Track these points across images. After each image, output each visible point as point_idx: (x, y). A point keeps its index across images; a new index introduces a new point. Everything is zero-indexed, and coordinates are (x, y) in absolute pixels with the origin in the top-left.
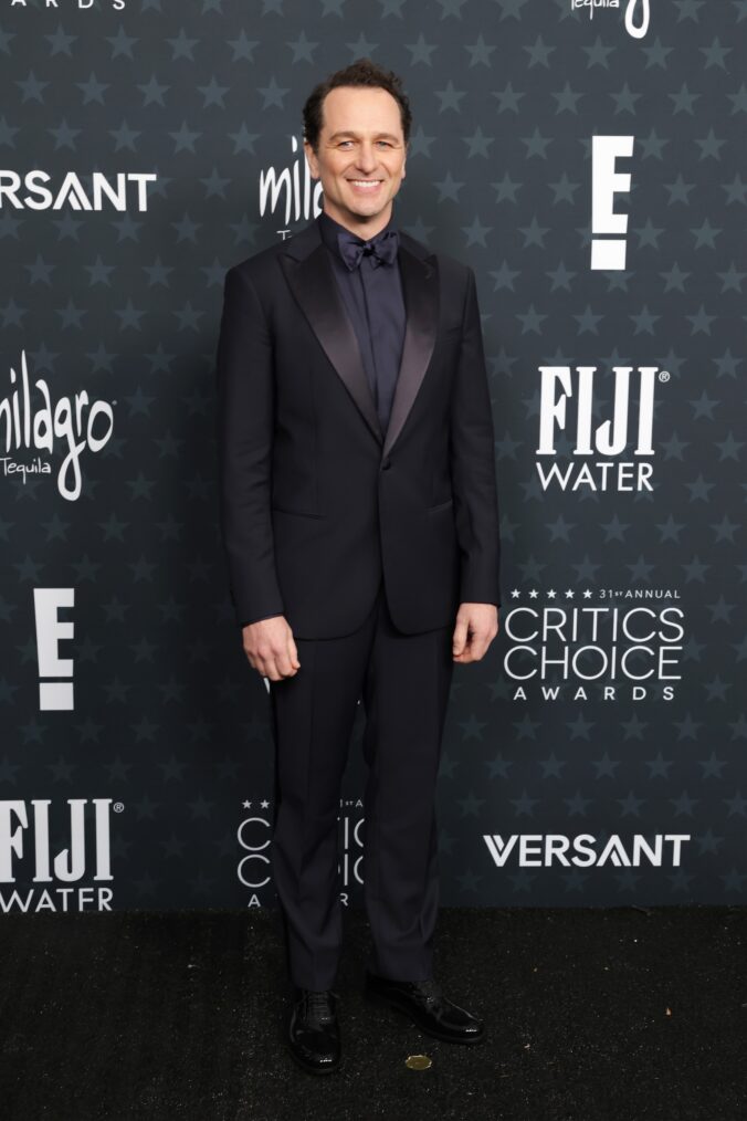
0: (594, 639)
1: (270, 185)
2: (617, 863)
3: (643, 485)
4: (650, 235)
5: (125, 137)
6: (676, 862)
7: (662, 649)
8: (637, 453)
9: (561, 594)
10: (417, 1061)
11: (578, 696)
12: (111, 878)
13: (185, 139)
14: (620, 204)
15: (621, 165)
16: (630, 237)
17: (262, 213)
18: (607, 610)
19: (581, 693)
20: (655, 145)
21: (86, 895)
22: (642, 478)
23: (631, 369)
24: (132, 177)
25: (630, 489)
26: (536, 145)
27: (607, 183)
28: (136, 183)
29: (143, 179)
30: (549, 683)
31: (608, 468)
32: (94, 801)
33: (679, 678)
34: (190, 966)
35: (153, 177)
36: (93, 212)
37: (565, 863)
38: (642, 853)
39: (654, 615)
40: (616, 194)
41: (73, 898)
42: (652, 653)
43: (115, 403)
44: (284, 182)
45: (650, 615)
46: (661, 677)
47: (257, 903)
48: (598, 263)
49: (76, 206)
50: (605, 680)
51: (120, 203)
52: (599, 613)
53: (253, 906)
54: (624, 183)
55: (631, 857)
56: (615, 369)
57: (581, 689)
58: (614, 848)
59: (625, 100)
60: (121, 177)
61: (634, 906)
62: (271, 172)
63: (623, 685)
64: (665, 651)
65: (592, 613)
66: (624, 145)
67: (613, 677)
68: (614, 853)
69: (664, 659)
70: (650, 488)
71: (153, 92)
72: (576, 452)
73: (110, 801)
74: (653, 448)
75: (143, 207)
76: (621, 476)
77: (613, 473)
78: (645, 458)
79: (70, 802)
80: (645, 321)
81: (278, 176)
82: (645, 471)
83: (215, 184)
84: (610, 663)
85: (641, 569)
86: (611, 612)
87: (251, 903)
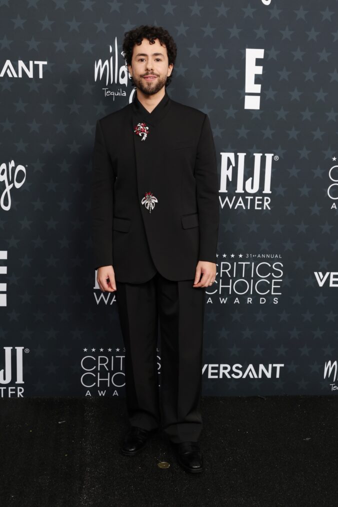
0: (243, 276)
1: (99, 68)
2: (251, 377)
3: (266, 206)
4: (271, 94)
5: (33, 44)
6: (278, 376)
7: (273, 281)
8: (264, 192)
9: (229, 256)
10: (163, 465)
11: (235, 301)
12: (23, 383)
13: (60, 45)
14: (258, 79)
15: (258, 62)
16: (262, 94)
17: (96, 80)
18: (249, 263)
19: (237, 301)
20: (274, 53)
21: (12, 390)
22: (266, 204)
23: (261, 154)
24: (36, 62)
25: (260, 208)
26: (221, 52)
27: (252, 70)
28: (38, 65)
29: (41, 64)
30: (223, 296)
31: (251, 199)
32: (16, 348)
33: (280, 294)
34: (60, 423)
35: (46, 63)
36: (18, 78)
37: (229, 377)
38: (263, 372)
39: (270, 266)
40: (256, 75)
41: (6, 391)
42: (269, 283)
43: (27, 166)
44: (106, 66)
45: (268, 266)
46: (272, 293)
47: (90, 394)
48: (248, 106)
49: (10, 76)
50: (248, 294)
51: (30, 74)
52: (245, 264)
53: (88, 395)
54: (259, 70)
55: (258, 374)
56: (254, 154)
57: (237, 299)
58: (250, 370)
59: (261, 33)
60: (31, 62)
61: (259, 396)
62: (100, 62)
63: (256, 297)
64: (274, 282)
65: (243, 264)
66: (260, 53)
67: (251, 293)
68: (250, 372)
69: (274, 285)
70: (269, 209)
71: (46, 23)
72: (236, 192)
73: (23, 348)
74: (271, 190)
75: (41, 76)
76: (257, 202)
77: (253, 201)
78: (267, 195)
79: (5, 348)
80: (268, 133)
81: (103, 63)
82: (267, 200)
83: (74, 66)
84: (250, 287)
85: (264, 245)
86: (251, 264)
87: (87, 394)
